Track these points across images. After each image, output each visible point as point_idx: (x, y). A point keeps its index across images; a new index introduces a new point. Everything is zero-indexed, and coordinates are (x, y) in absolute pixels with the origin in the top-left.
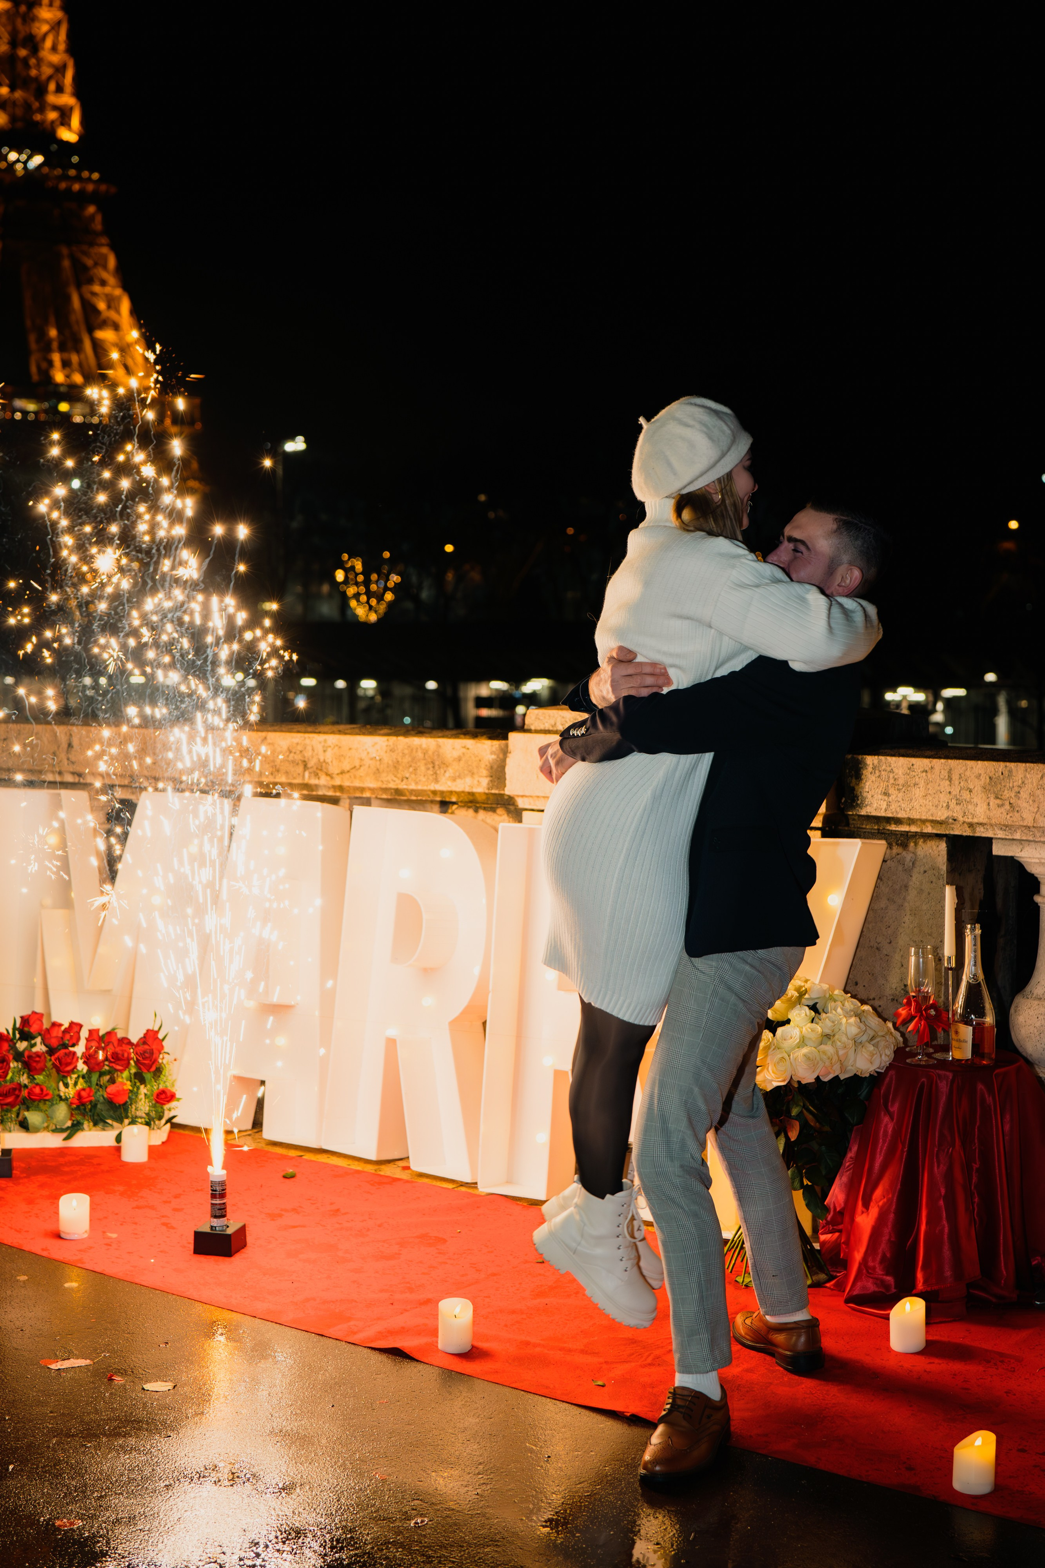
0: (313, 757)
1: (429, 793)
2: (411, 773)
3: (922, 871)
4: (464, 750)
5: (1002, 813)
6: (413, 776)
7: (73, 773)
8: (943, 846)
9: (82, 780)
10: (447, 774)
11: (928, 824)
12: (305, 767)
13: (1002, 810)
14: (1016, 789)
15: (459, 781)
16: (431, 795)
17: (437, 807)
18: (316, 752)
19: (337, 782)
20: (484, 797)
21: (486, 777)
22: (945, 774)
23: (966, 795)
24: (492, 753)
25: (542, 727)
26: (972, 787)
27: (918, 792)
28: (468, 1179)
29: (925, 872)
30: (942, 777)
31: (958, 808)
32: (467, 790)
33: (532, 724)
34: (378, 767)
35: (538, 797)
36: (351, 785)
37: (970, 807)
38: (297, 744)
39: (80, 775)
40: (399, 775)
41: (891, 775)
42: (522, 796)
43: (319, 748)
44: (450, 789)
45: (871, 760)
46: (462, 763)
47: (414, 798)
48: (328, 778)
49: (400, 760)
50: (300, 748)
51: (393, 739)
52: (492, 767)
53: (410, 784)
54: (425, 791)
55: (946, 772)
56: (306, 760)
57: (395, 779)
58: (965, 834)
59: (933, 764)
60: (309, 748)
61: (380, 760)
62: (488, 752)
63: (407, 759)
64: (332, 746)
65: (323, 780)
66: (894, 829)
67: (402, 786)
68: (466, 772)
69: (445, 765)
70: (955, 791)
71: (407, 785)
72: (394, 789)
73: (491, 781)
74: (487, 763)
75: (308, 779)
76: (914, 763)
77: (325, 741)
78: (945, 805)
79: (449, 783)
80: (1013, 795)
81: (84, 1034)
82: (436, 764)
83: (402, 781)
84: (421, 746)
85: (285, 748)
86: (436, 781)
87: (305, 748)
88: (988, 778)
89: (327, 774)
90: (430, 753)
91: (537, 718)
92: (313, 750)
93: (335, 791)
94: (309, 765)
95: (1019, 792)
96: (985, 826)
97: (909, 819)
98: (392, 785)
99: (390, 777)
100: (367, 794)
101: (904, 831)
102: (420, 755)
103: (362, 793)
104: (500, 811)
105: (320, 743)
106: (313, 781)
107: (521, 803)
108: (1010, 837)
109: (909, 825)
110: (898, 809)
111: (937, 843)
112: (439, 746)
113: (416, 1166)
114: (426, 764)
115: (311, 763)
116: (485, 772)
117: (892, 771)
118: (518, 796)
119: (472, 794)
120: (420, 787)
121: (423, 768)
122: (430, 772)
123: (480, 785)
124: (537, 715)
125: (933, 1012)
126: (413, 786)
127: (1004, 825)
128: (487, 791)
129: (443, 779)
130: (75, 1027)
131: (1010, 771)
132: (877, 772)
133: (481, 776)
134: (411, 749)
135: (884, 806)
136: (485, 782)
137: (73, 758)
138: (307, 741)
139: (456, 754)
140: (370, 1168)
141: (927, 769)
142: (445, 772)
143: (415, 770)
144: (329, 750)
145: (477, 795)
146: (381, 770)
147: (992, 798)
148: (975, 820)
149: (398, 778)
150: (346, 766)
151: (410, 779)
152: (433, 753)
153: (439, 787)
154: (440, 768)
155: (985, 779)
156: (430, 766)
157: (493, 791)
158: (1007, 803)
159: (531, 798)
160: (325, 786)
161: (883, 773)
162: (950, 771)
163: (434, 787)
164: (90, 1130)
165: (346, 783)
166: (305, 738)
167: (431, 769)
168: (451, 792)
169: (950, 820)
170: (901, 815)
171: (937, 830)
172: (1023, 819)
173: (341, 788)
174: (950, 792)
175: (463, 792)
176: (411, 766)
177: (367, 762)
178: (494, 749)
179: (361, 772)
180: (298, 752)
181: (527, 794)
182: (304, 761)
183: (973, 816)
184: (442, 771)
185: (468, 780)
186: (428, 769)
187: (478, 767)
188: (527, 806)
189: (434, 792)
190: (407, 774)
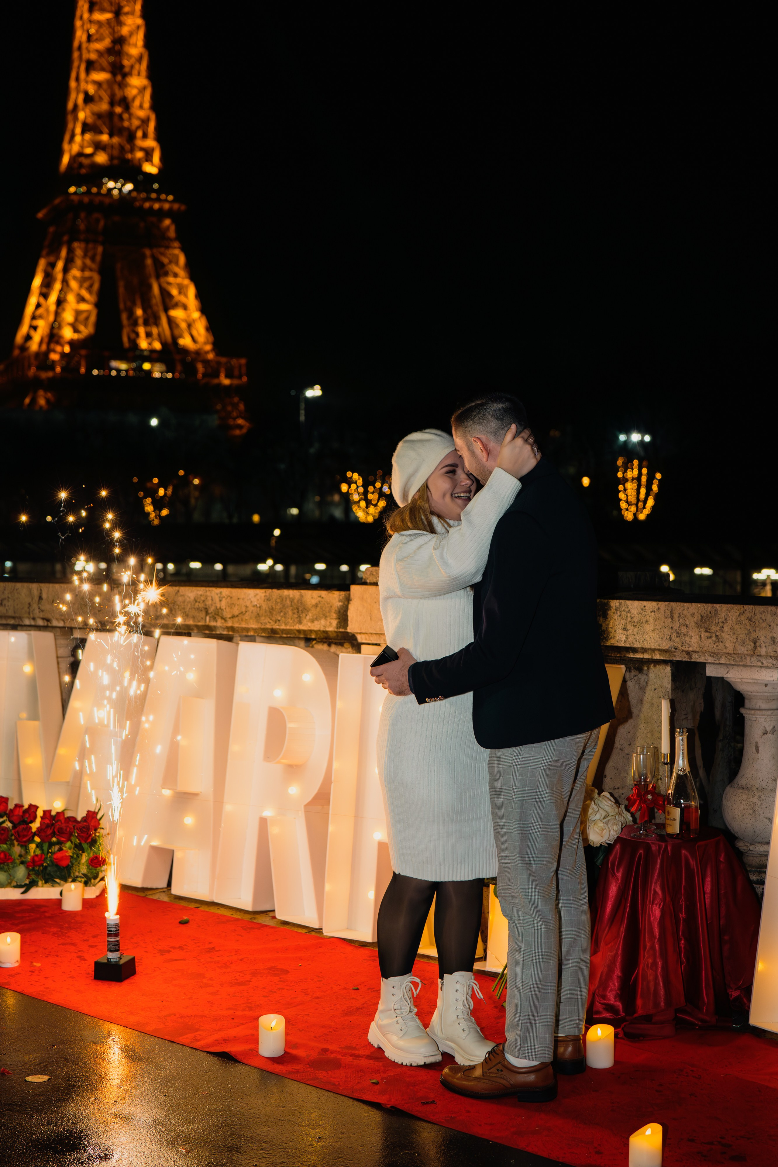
0: (212, 605)
1: (295, 631)
2: (282, 617)
3: (653, 689)
4: (320, 599)
5: (710, 643)
6: (283, 619)
7: (43, 619)
8: (668, 669)
9: (49, 625)
10: (308, 617)
11: (657, 652)
12: (207, 613)
13: (710, 641)
14: (721, 625)
15: (316, 622)
16: (297, 633)
17: (302, 643)
18: (214, 601)
19: (230, 624)
20: (335, 635)
21: (336, 619)
22: (668, 613)
23: (684, 630)
24: (340, 601)
26: (688, 623)
27: (649, 628)
28: (317, 926)
29: (655, 689)
30: (666, 615)
31: (678, 639)
32: (322, 629)
33: (368, 579)
34: (259, 612)
35: (371, 634)
36: (239, 626)
37: (686, 639)
38: (201, 595)
39: (48, 620)
40: (274, 619)
41: (629, 615)
42: (360, 633)
43: (217, 599)
44: (310, 629)
45: (614, 603)
46: (318, 608)
47: (285, 636)
48: (223, 621)
49: (274, 607)
50: (203, 598)
51: (269, 591)
52: (339, 612)
53: (281, 625)
54: (292, 630)
55: (669, 611)
56: (207, 607)
57: (270, 621)
58: (684, 660)
59: (659, 605)
60: (209, 598)
61: (260, 607)
62: (337, 600)
63: (279, 606)
64: (226, 597)
65: (219, 623)
66: (632, 656)
67: (276, 627)
68: (321, 615)
69: (306, 610)
70: (676, 626)
71: (279, 626)
72: (270, 629)
73: (339, 622)
74: (336, 609)
75: (208, 621)
76: (645, 605)
77: (221, 593)
78: (668, 637)
79: (309, 624)
80: (718, 629)
81: (40, 813)
82: (300, 610)
83: (276, 622)
84: (289, 596)
85: (192, 598)
86: (300, 622)
87: (207, 598)
88: (700, 616)
89: (222, 618)
90: (295, 601)
92: (212, 600)
93: (228, 631)
94: (210, 612)
95: (723, 627)
96: (698, 654)
97: (642, 648)
98: (268, 626)
99: (267, 620)
100: (251, 633)
101: (639, 658)
102: (288, 602)
103: (248, 632)
104: (347, 645)
105: (217, 594)
106: (213, 624)
107: (360, 639)
108: (717, 662)
109: (643, 653)
110: (634, 641)
111: (664, 667)
112: (302, 596)
113: (281, 916)
114: (292, 610)
115: (211, 610)
116: (334, 616)
117: (629, 612)
118: (357, 633)
119: (325, 632)
120: (288, 627)
121: (290, 613)
122: (296, 616)
123: (331, 625)
124: (372, 571)
125: (650, 797)
126: (283, 627)
127: (712, 652)
128: (336, 630)
129: (305, 621)
130: (33, 808)
131: (716, 611)
132: (618, 612)
133: (332, 619)
134: (282, 599)
135: (624, 638)
136: (335, 623)
137: (43, 608)
138: (208, 593)
139: (314, 602)
140: (247, 917)
141: (655, 609)
142: (306, 615)
143: (285, 614)
144: (224, 599)
145: (329, 633)
146: (260, 615)
147: (703, 632)
148: (691, 649)
149: (273, 621)
150: (236, 612)
151: (281, 622)
152: (298, 601)
153: (302, 627)
154: (302, 612)
155: (697, 617)
156: (296, 611)
157: (341, 630)
158: (714, 635)
159: (366, 635)
160: (221, 627)
161: (623, 613)
162: (672, 612)
163: (298, 627)
164: (42, 886)
165: (236, 625)
166: (206, 591)
167: (296, 613)
168: (311, 631)
169: (673, 649)
170: (636, 645)
171: (664, 657)
172: (726, 648)
173: (232, 629)
174: (672, 628)
175: (319, 631)
176: (281, 611)
177: (251, 608)
178: (341, 598)
179: (247, 617)
180: (202, 602)
181: (363, 631)
182: (206, 609)
183: (689, 646)
184: (304, 615)
185: (323, 622)
186: (294, 613)
187: (330, 612)
188: (364, 641)
189: (299, 631)
190: (279, 618)
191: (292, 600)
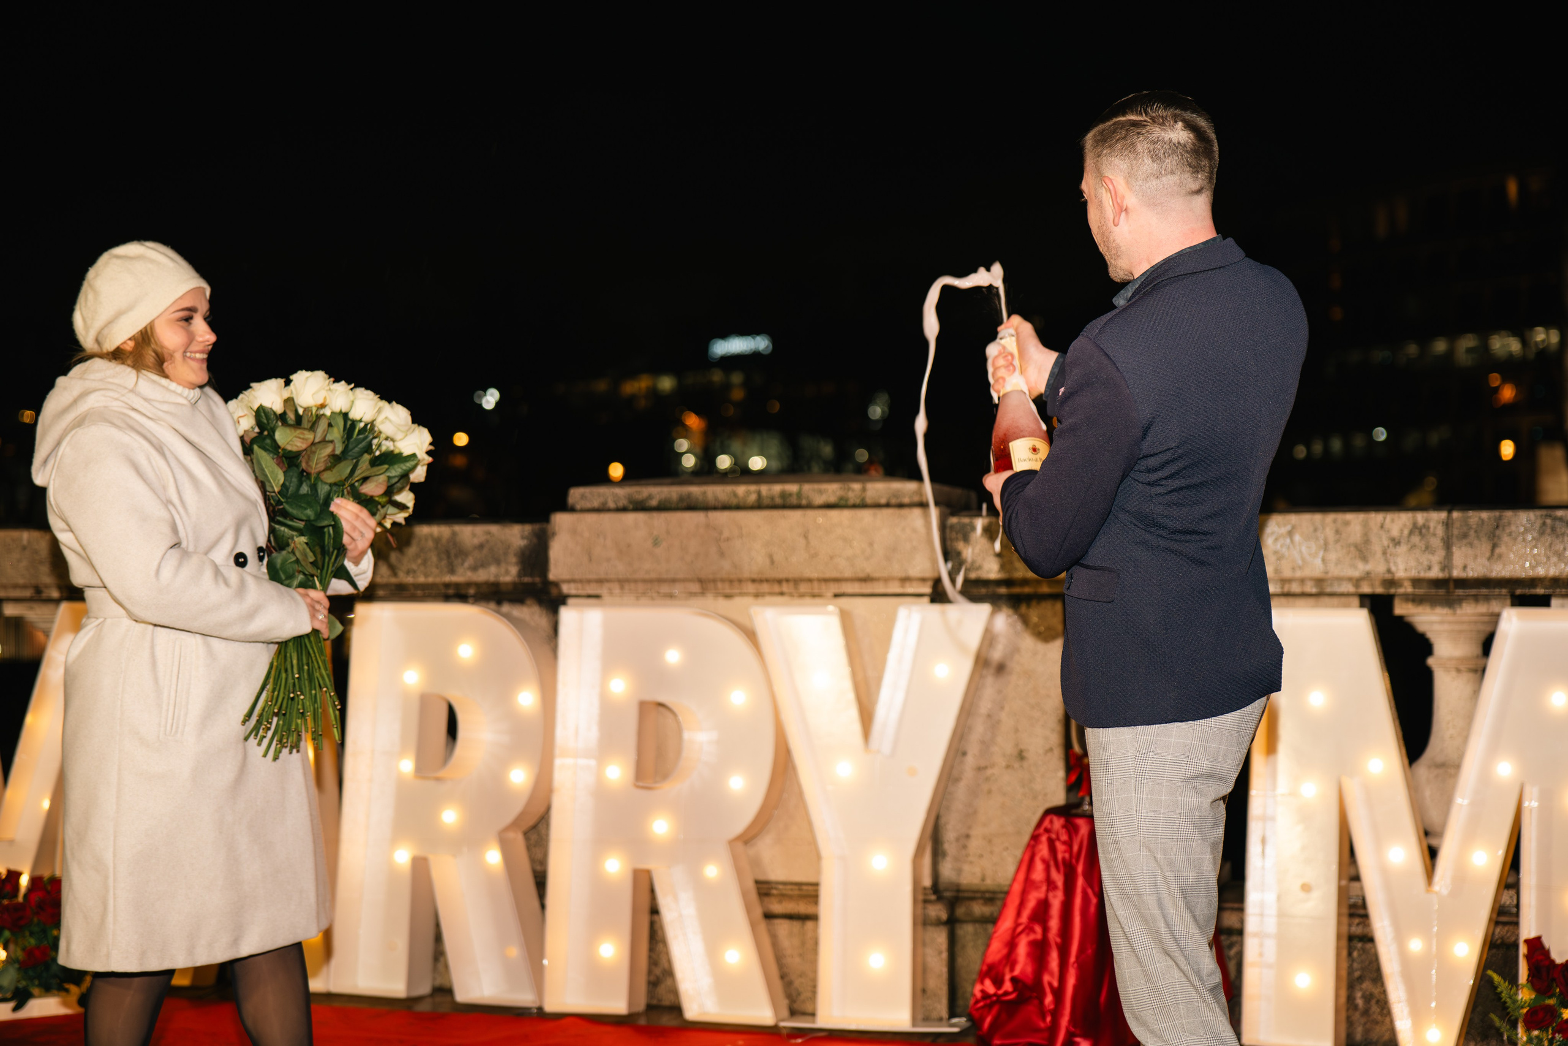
2: (418, 565)
4: (488, 536)
6: (422, 568)
10: (466, 564)
15: (480, 571)
16: (443, 589)
20: (510, 587)
24: (523, 538)
25: (588, 505)
32: (492, 579)
33: (576, 504)
35: (589, 581)
40: (404, 569)
42: (569, 581)
44: (467, 580)
46: (485, 551)
52: (524, 553)
54: (437, 584)
63: (415, 550)
68: (490, 560)
69: (462, 553)
72: (395, 584)
73: (526, 568)
74: (516, 550)
79: (467, 574)
81: (24, 882)
82: (453, 554)
83: (408, 574)
84: (431, 535)
86: (452, 571)
90: (443, 541)
91: (583, 497)
97: (1024, 579)
101: (1016, 593)
102: (430, 544)
107: (566, 589)
109: (1023, 586)
110: (1013, 570)
111: (1052, 603)
112: (454, 534)
113: (464, 997)
114: (438, 554)
116: (514, 560)
118: (565, 581)
119: (496, 584)
120: (430, 580)
121: (434, 559)
122: (444, 563)
123: (509, 573)
126: (421, 579)
128: (517, 579)
129: (460, 570)
130: (12, 876)
132: (987, 533)
133: (508, 565)
135: (996, 568)
136: (514, 570)
139: (476, 541)
142: (463, 561)
143: (425, 561)
145: (500, 586)
151: (417, 572)
152: (447, 541)
153: (455, 579)
154: (456, 556)
156: (443, 556)
157: (526, 580)
159: (578, 583)
163: (448, 578)
164: (40, 996)
168: (470, 583)
175: (484, 582)
176: (418, 557)
178: (526, 533)
181: (577, 577)
184: (460, 560)
185: (493, 569)
186: (440, 559)
187: (506, 554)
188: (573, 592)
189: (447, 585)
190: (414, 567)
191: (437, 541)
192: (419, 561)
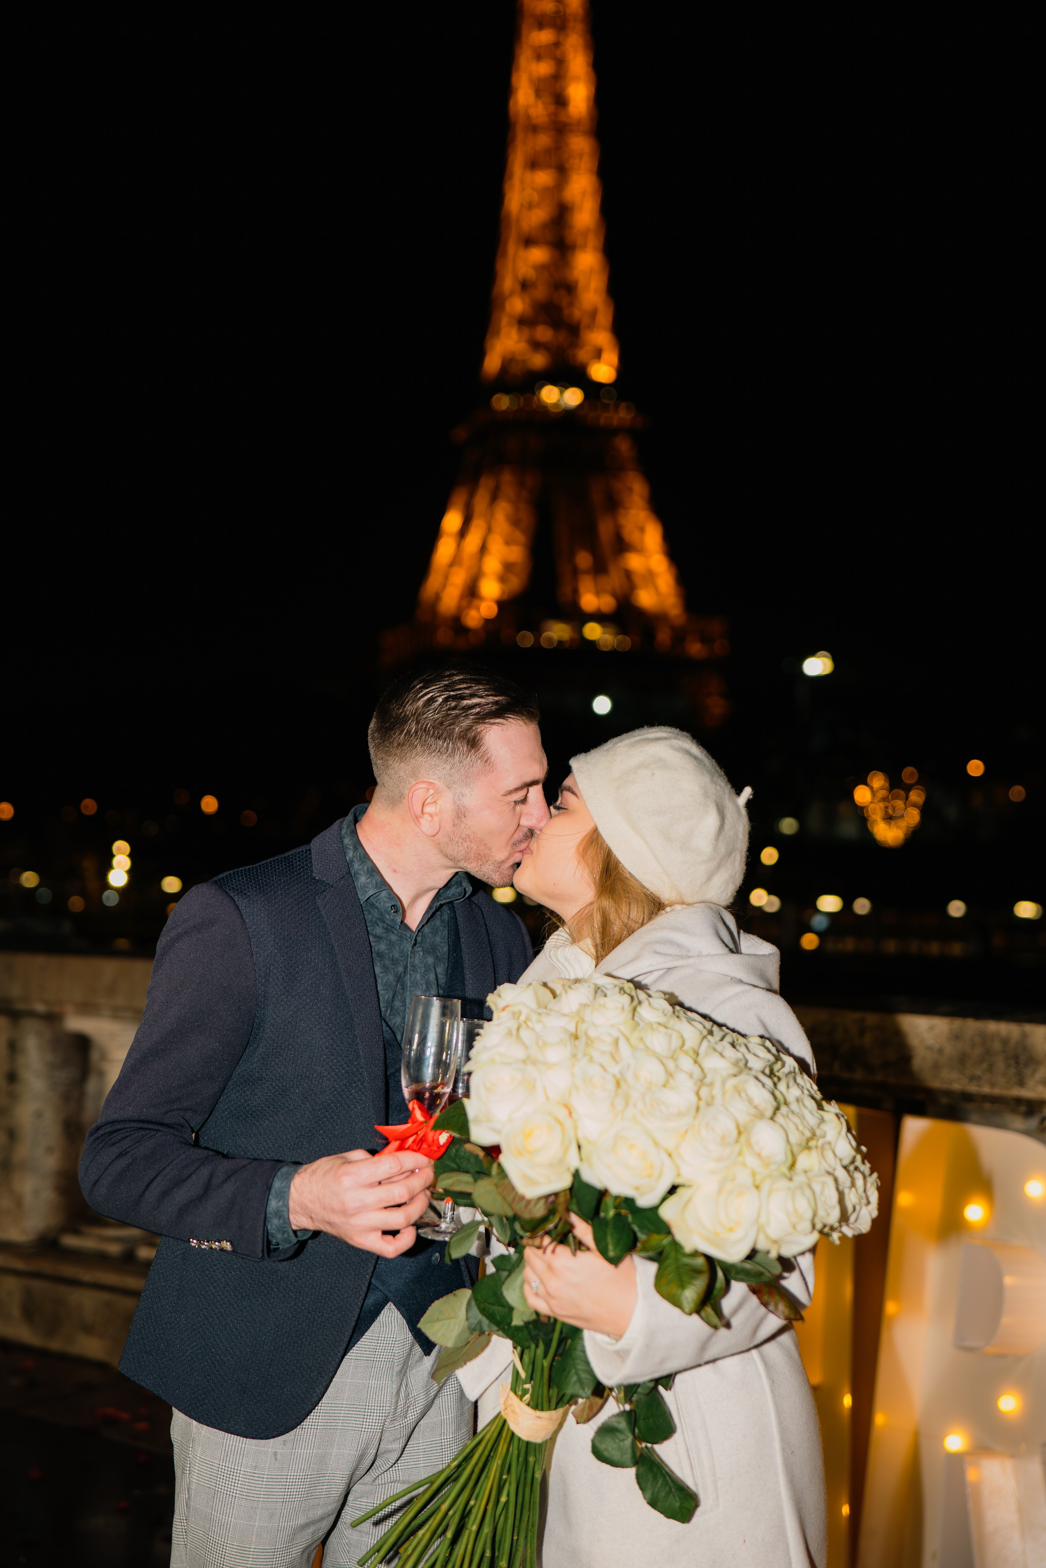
1: (1010, 1099)
2: (984, 1071)
6: (987, 1075)
10: (1039, 1076)
16: (1013, 1104)
18: (849, 1035)
19: (879, 1077)
34: (937, 1060)
36: (898, 1083)
38: (824, 1023)
40: (967, 1074)
43: (854, 1030)
47: (987, 1106)
48: (867, 1071)
49: (968, 1051)
50: (827, 1029)
51: (957, 1023)
53: (983, 1087)
54: (1003, 1096)
56: (836, 1045)
57: (961, 1078)
60: (840, 1029)
61: (940, 1050)
63: (978, 1051)
64: (872, 1028)
65: (858, 1075)
67: (972, 1088)
69: (1034, 1061)
71: (977, 1087)
72: (958, 1092)
75: (837, 1071)
77: (863, 1020)
82: (1022, 1060)
83: (971, 1081)
84: (999, 1033)
86: (1021, 1083)
87: (835, 1029)
89: (866, 1066)
90: (1012, 1042)
92: (845, 1032)
93: (875, 1091)
94: (840, 1053)
98: (956, 1087)
99: (954, 1075)
100: (920, 1097)
102: (997, 1046)
103: (913, 1095)
105: (854, 1022)
106: (846, 1075)
112: (1024, 1036)
114: (1006, 1060)
115: (844, 1050)
120: (997, 1091)
121: (1002, 1065)
122: (1012, 1071)
126: (986, 1090)
129: (1031, 1083)
134: (985, 1038)
142: (1034, 1071)
143: (991, 1066)
149: (966, 1077)
151: (982, 1080)
152: (1017, 1043)
153: (1024, 1092)
154: (1027, 1064)
156: (1012, 1062)
160: (863, 1081)
163: (1017, 1091)
167: (1014, 1067)
173: (883, 1086)
176: (983, 1061)
184: (1030, 1070)
186: (1008, 1066)
190: (978, 1072)
191: (1005, 1042)
192: (985, 1066)
